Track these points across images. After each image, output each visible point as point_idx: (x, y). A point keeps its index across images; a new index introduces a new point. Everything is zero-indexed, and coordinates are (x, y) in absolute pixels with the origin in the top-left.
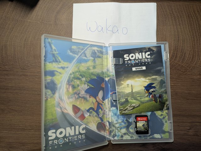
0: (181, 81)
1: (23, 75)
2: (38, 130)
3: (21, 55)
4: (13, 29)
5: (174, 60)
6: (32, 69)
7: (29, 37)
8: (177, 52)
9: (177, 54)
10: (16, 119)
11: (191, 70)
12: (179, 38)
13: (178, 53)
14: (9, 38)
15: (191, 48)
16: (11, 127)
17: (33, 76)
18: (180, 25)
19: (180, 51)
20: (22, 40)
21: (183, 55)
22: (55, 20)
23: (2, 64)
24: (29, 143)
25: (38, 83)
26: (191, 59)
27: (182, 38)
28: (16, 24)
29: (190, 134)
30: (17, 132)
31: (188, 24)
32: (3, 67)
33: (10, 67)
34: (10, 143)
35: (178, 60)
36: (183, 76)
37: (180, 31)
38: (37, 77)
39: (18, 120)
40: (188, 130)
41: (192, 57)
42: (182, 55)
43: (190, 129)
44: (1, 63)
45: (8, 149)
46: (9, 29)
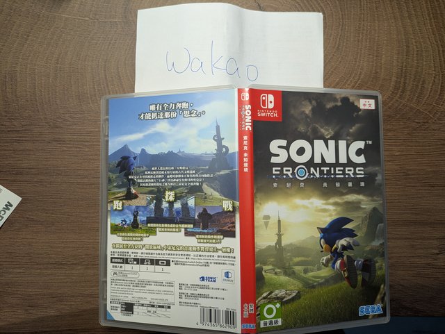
0: (416, 146)
1: (55, 141)
2: (93, 265)
3: (48, 94)
4: (28, 36)
5: (399, 98)
6: (74, 127)
7: (66, 54)
8: (405, 79)
9: (405, 83)
10: (41, 241)
11: (439, 119)
12: (409, 47)
13: (407, 81)
14: (21, 57)
15: (437, 69)
16: (30, 259)
17: (77, 141)
18: (410, 18)
19: (412, 76)
20: (49, 61)
21: (420, 87)
22: (125, 13)
23: (6, 116)
24: (73, 296)
25: (90, 159)
26: (439, 93)
27: (415, 47)
28: (36, 23)
29: (439, 264)
30: (45, 271)
31: (429, 15)
32: (8, 124)
33: (23, 123)
34: (30, 296)
35: (408, 97)
36: (420, 134)
37: (411, 32)
38: (87, 143)
39: (47, 244)
40: (434, 256)
41: (439, 91)
42: (417, 86)
43: (438, 254)
44: (4, 114)
45: (26, 310)
46: (20, 35)
